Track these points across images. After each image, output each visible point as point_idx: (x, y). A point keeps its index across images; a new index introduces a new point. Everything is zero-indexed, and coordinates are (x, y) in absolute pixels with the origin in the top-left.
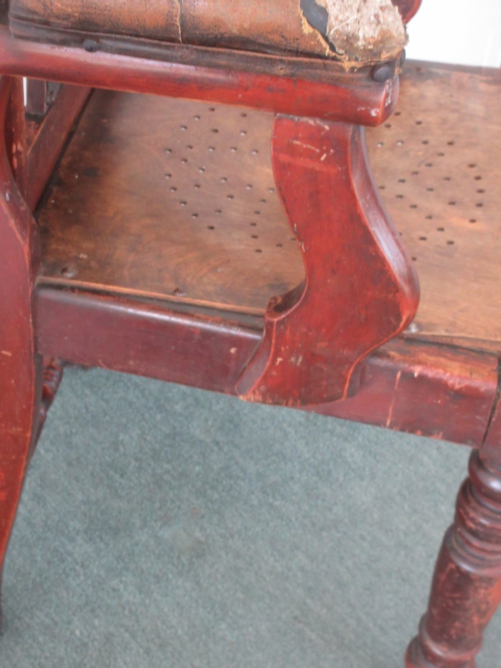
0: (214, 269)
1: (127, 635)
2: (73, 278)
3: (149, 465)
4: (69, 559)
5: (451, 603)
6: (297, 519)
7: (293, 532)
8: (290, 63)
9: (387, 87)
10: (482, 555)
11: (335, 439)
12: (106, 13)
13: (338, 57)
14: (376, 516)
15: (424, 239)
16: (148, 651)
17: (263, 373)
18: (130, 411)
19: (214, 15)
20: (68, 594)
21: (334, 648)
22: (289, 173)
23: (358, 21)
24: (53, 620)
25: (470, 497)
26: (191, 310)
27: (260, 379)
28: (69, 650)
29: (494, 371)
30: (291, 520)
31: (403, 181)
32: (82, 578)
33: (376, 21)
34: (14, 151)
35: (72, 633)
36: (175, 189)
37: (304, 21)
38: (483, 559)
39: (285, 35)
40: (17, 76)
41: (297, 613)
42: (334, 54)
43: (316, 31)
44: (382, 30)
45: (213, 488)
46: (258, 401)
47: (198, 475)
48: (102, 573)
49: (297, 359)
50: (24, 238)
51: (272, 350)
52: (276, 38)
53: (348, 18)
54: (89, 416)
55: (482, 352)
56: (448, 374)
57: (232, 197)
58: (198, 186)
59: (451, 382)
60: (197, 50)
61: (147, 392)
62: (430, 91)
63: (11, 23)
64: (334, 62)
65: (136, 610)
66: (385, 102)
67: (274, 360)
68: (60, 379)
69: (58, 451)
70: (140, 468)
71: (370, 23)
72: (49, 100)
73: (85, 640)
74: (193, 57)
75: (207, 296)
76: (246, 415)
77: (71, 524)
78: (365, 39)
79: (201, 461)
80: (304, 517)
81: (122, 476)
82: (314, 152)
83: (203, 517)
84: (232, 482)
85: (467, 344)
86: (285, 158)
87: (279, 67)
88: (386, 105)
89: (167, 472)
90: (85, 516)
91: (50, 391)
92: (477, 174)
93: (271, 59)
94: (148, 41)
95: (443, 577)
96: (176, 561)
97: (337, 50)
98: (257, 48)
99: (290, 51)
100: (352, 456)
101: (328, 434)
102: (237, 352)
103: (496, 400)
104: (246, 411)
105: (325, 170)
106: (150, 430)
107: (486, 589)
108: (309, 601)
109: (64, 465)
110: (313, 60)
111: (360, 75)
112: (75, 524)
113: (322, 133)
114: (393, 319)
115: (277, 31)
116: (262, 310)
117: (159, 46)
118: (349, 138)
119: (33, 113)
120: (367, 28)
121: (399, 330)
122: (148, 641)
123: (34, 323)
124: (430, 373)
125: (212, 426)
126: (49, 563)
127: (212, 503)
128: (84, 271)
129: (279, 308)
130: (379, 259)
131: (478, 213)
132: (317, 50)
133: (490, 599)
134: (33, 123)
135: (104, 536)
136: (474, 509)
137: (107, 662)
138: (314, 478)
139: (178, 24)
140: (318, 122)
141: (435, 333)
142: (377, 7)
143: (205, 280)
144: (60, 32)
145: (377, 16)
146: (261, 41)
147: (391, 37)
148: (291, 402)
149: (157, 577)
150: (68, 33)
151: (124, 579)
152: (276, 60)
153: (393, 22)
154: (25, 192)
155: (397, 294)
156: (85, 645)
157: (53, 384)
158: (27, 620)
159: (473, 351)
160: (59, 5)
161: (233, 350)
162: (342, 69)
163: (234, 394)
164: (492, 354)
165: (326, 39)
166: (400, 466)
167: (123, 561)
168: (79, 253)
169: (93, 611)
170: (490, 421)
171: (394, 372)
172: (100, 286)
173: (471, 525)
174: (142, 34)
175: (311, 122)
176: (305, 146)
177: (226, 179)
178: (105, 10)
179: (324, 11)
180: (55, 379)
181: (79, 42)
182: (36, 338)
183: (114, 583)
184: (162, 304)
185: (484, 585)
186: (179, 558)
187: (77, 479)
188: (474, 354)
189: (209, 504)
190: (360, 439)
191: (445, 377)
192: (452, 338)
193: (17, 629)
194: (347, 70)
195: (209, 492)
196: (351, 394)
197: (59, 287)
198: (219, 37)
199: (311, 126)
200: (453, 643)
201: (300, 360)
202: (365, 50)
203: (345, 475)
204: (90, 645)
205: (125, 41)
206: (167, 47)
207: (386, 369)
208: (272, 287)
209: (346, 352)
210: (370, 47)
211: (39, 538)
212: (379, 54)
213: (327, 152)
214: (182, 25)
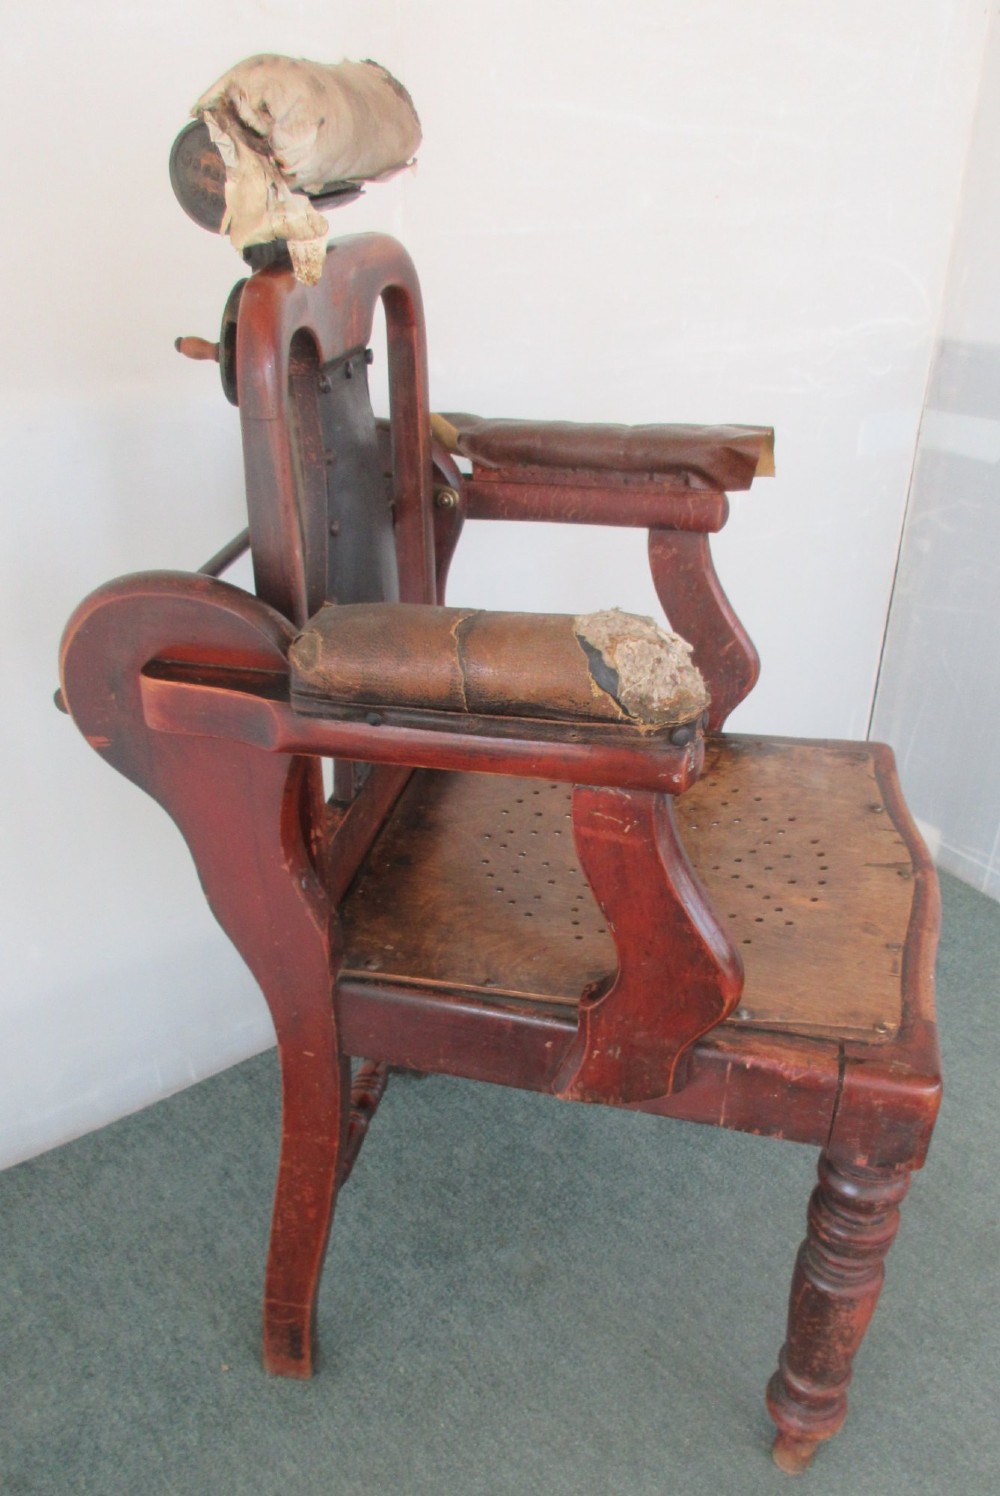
0: (529, 958)
1: (456, 1372)
2: (377, 971)
3: (486, 1181)
4: (396, 1287)
5: (810, 1329)
6: (647, 1238)
7: (643, 1253)
8: (582, 729)
9: (689, 751)
10: (840, 1272)
11: (690, 1149)
12: (388, 684)
13: (633, 720)
14: (736, 1234)
15: (760, 920)
16: (478, 1392)
17: (579, 1069)
18: (466, 1122)
19: (499, 681)
20: (393, 1327)
21: (689, 1386)
22: (592, 848)
23: (651, 682)
24: (375, 1356)
25: (822, 1205)
26: (502, 1002)
27: (576, 1075)
28: (392, 1390)
29: (835, 1059)
30: (641, 1241)
31: (740, 860)
32: (408, 1308)
33: (673, 682)
34: (313, 836)
35: (396, 1371)
36: (492, 875)
37: (593, 684)
38: (841, 1277)
39: (574, 699)
40: (316, 756)
41: (648, 1346)
42: (627, 718)
43: (608, 695)
44: (679, 692)
45: (554, 1205)
46: (577, 1100)
47: (538, 1191)
48: (431, 1302)
49: (615, 1051)
50: (323, 929)
51: (588, 1042)
52: (565, 703)
53: (640, 678)
54: (422, 1128)
55: (821, 1040)
56: (784, 1064)
57: (552, 882)
58: (517, 872)
59: (787, 1073)
60: (484, 719)
61: (484, 1102)
62: (771, 766)
63: (292, 699)
64: (629, 726)
65: (467, 1344)
66: (687, 767)
67: (591, 1052)
68: (384, 1088)
69: (386, 1166)
70: (475, 1185)
71: (665, 683)
72: (356, 785)
73: (410, 1379)
74: (481, 726)
75: (521, 986)
76: (592, 1124)
77: (399, 1247)
78: (660, 700)
79: (542, 1176)
80: (656, 1237)
81: (455, 1194)
82: (617, 823)
83: (543, 1238)
84: (576, 1198)
85: (806, 1031)
86: (587, 831)
87: (571, 734)
88: (690, 770)
89: (505, 1189)
90: (414, 1238)
91: (372, 1100)
92: (821, 851)
93: (562, 725)
94: (432, 711)
95: (799, 1300)
96: (511, 1288)
97: (630, 713)
98: (546, 715)
99: (581, 716)
100: (709, 1168)
101: (683, 1143)
102: (553, 1045)
103: (838, 1093)
104: (592, 1121)
105: (630, 842)
106: (487, 1143)
107: (848, 1311)
108: (660, 1332)
109: (393, 1183)
110: (606, 725)
111: (659, 738)
112: (402, 1247)
113: (624, 803)
114: (715, 1005)
115: (565, 695)
116: (576, 1000)
117: (445, 716)
118: (653, 808)
119: (340, 799)
120: (662, 689)
121: (722, 1016)
122: (479, 1379)
123: (337, 1021)
124: (764, 1064)
125: (556, 1137)
126: (373, 1291)
127: (553, 1222)
128: (389, 963)
129: (592, 996)
130: (694, 937)
131: (820, 891)
132: (610, 715)
133: (853, 1323)
134: (339, 809)
135: (434, 1261)
136: (827, 1218)
137: (434, 1404)
138: (668, 1194)
139: (463, 693)
140: (619, 791)
141: (770, 1020)
142: (674, 667)
143: (519, 969)
144: (342, 706)
145: (673, 677)
146: (550, 706)
147: (689, 698)
148: (612, 1099)
149: (490, 1305)
150: (351, 707)
151: (454, 1308)
152: (567, 726)
153: (692, 682)
154: (327, 880)
155: (718, 976)
156: (409, 1384)
157: (376, 1092)
158: (347, 1356)
159: (812, 1038)
160: (339, 678)
161: (548, 1045)
162: (637, 734)
163: (551, 1093)
164: (832, 1041)
165: (618, 701)
166: (763, 1177)
167: (454, 1289)
168: (386, 944)
169: (419, 1345)
170: (834, 1115)
171: (724, 1063)
172: (406, 979)
173: (825, 1237)
174: (426, 704)
175: (611, 791)
176: (606, 817)
177: (547, 864)
178: (386, 681)
179: (614, 673)
180: (379, 1086)
181: (362, 716)
182: (339, 1036)
183: (444, 1313)
184: (473, 996)
185: (845, 1307)
186: (515, 1284)
187: (406, 1197)
188: (813, 1042)
189: (550, 1223)
190: (719, 1148)
191: (780, 1067)
192: (787, 1024)
193: (335, 1366)
194: (643, 734)
195: (550, 1209)
196: (677, 1089)
197: (362, 981)
198: (506, 704)
199: (612, 795)
200: (817, 1377)
201: (619, 1052)
202: (661, 712)
203: (701, 1189)
204: (415, 1384)
205: (409, 713)
206: (452, 717)
207: (717, 1060)
208: (590, 975)
209: (667, 1042)
210: (666, 709)
211: (363, 1264)
212: (676, 716)
213: (631, 823)
214: (466, 694)
